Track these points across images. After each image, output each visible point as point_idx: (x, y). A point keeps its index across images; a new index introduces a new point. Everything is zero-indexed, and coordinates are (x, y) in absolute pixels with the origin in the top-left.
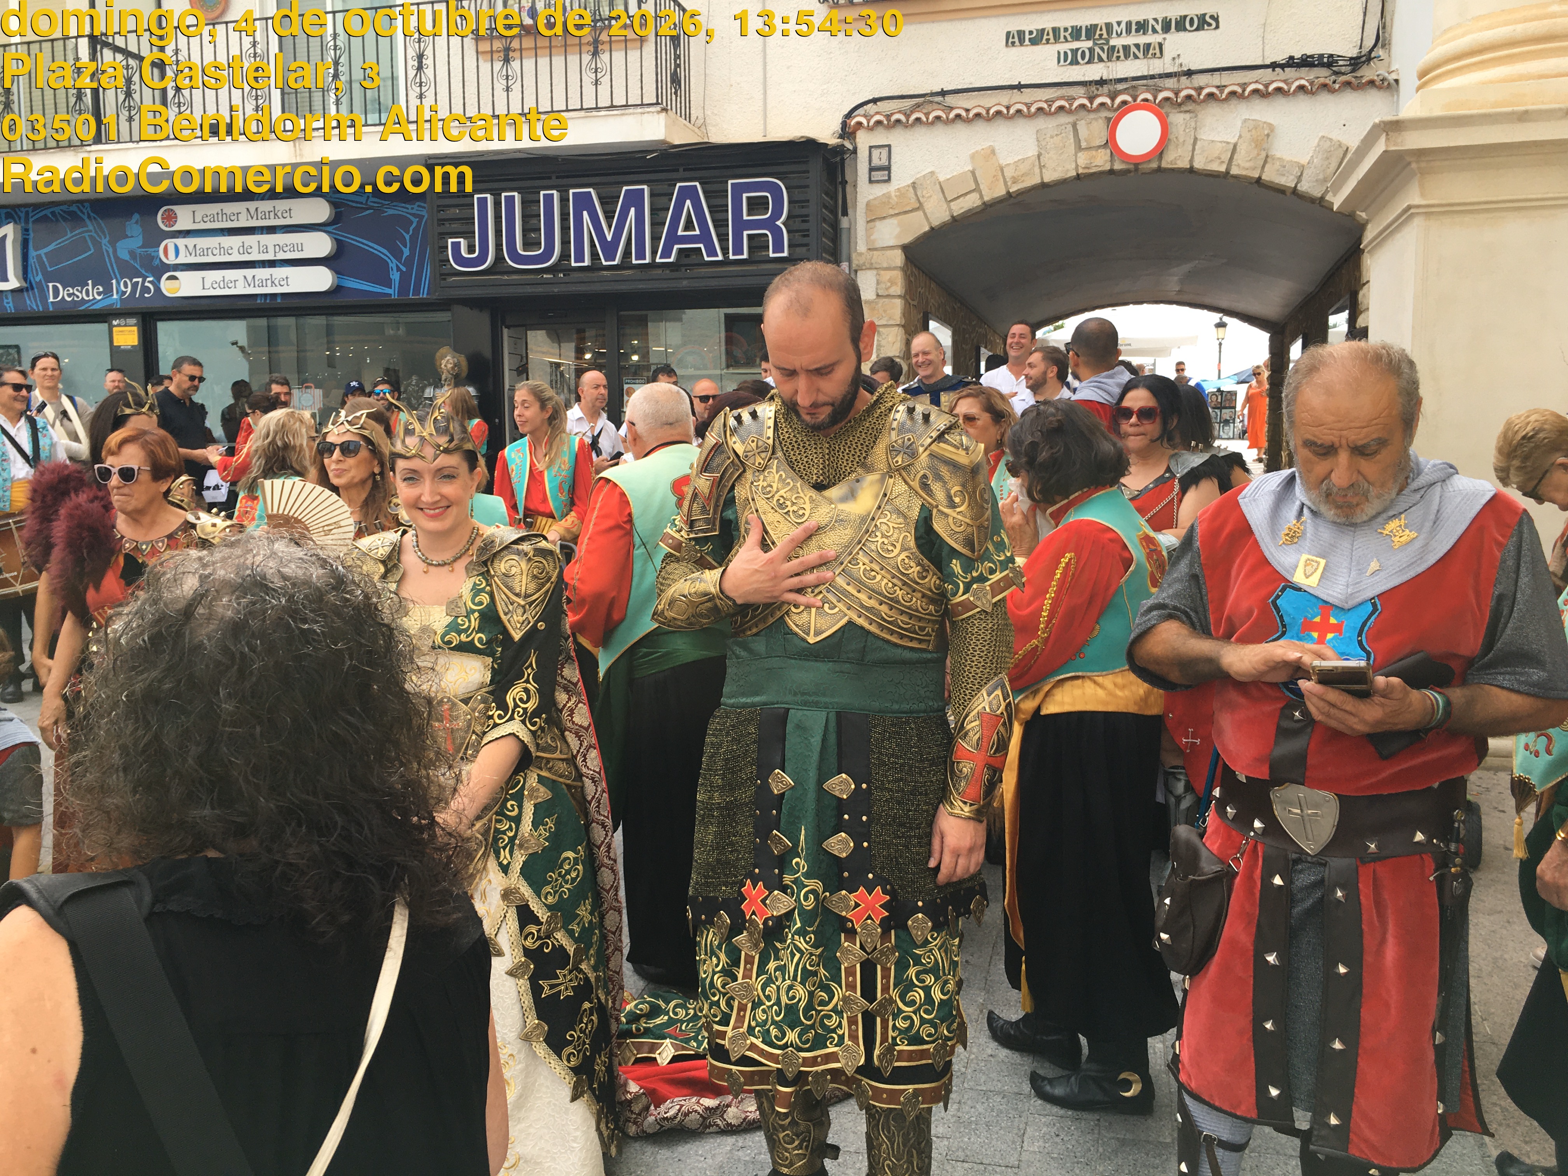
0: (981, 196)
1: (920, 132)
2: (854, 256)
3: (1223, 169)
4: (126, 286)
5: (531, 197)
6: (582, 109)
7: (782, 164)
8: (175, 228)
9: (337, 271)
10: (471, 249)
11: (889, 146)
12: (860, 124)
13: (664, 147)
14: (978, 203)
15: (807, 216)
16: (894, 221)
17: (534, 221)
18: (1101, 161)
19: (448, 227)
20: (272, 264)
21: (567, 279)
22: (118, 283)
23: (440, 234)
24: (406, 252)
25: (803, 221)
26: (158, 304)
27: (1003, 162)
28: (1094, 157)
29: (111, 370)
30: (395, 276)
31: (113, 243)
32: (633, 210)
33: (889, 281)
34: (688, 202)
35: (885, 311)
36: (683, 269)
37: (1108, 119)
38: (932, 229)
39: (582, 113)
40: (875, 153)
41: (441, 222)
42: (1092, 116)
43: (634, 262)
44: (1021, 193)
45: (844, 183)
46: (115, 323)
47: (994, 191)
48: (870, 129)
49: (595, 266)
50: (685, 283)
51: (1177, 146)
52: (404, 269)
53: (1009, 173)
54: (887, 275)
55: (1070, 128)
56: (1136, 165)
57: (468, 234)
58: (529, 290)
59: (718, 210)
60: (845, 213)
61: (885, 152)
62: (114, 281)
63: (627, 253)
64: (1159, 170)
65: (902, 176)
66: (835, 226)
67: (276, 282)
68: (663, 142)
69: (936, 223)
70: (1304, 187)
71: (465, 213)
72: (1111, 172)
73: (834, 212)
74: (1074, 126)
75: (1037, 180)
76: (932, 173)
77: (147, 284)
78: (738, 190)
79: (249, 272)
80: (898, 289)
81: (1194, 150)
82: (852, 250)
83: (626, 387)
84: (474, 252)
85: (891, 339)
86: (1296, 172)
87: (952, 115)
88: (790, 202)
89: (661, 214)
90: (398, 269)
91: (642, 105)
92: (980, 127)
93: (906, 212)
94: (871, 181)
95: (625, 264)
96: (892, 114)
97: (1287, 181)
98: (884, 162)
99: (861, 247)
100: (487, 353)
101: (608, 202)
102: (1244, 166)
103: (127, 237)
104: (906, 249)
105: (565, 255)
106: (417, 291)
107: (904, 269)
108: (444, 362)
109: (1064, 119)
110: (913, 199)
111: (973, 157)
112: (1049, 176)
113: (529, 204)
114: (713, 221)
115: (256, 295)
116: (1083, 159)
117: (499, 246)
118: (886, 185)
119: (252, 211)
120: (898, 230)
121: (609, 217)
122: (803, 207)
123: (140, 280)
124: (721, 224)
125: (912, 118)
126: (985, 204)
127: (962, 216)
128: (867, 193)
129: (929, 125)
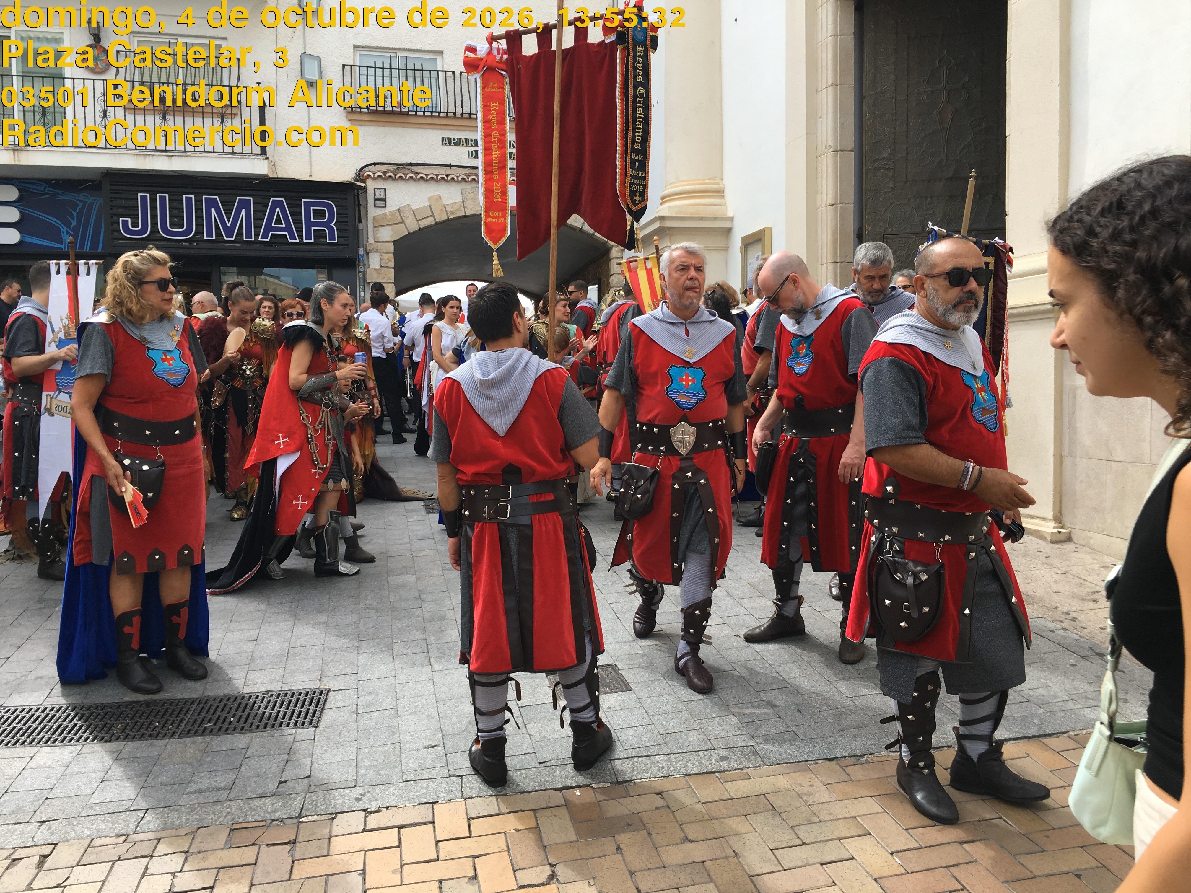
0: (435, 219)
1: (401, 184)
2: (367, 245)
5: (177, 198)
6: (214, 152)
7: (329, 193)
9: (23, 232)
10: (135, 224)
11: (385, 189)
12: (369, 176)
13: (263, 177)
14: (434, 222)
15: (346, 222)
16: (389, 228)
17: (179, 213)
21: (200, 246)
23: (115, 214)
24: (74, 223)
25: (345, 224)
27: (446, 203)
30: (65, 237)
32: (243, 211)
33: (387, 259)
34: (278, 209)
35: (385, 275)
36: (275, 245)
38: (410, 233)
39: (216, 155)
40: (377, 192)
43: (244, 239)
44: (454, 219)
45: (359, 205)
47: (441, 217)
48: (374, 179)
49: (218, 240)
50: (275, 253)
52: (72, 233)
53: (449, 209)
54: (386, 256)
57: (134, 216)
59: (296, 215)
60: (360, 222)
61: (382, 191)
63: (240, 234)
65: (393, 204)
68: (265, 175)
69: (411, 231)
71: (132, 203)
75: (463, 214)
76: (409, 205)
78: (308, 205)
82: (366, 241)
84: (137, 227)
87: (419, 177)
88: (337, 214)
89: (261, 214)
90: (68, 233)
92: (433, 185)
93: (395, 224)
94: (375, 206)
95: (239, 240)
96: (388, 172)
97: (579, 225)
98: (383, 197)
99: (371, 240)
101: (228, 205)
105: (199, 232)
107: (395, 253)
110: (399, 218)
111: (430, 199)
112: (469, 212)
113: (176, 201)
114: (293, 220)
117: (154, 224)
118: (383, 209)
120: (391, 233)
121: (229, 213)
122: (344, 217)
124: (298, 222)
125: (398, 176)
126: (436, 223)
127: (425, 228)
128: (373, 212)
129: (407, 180)
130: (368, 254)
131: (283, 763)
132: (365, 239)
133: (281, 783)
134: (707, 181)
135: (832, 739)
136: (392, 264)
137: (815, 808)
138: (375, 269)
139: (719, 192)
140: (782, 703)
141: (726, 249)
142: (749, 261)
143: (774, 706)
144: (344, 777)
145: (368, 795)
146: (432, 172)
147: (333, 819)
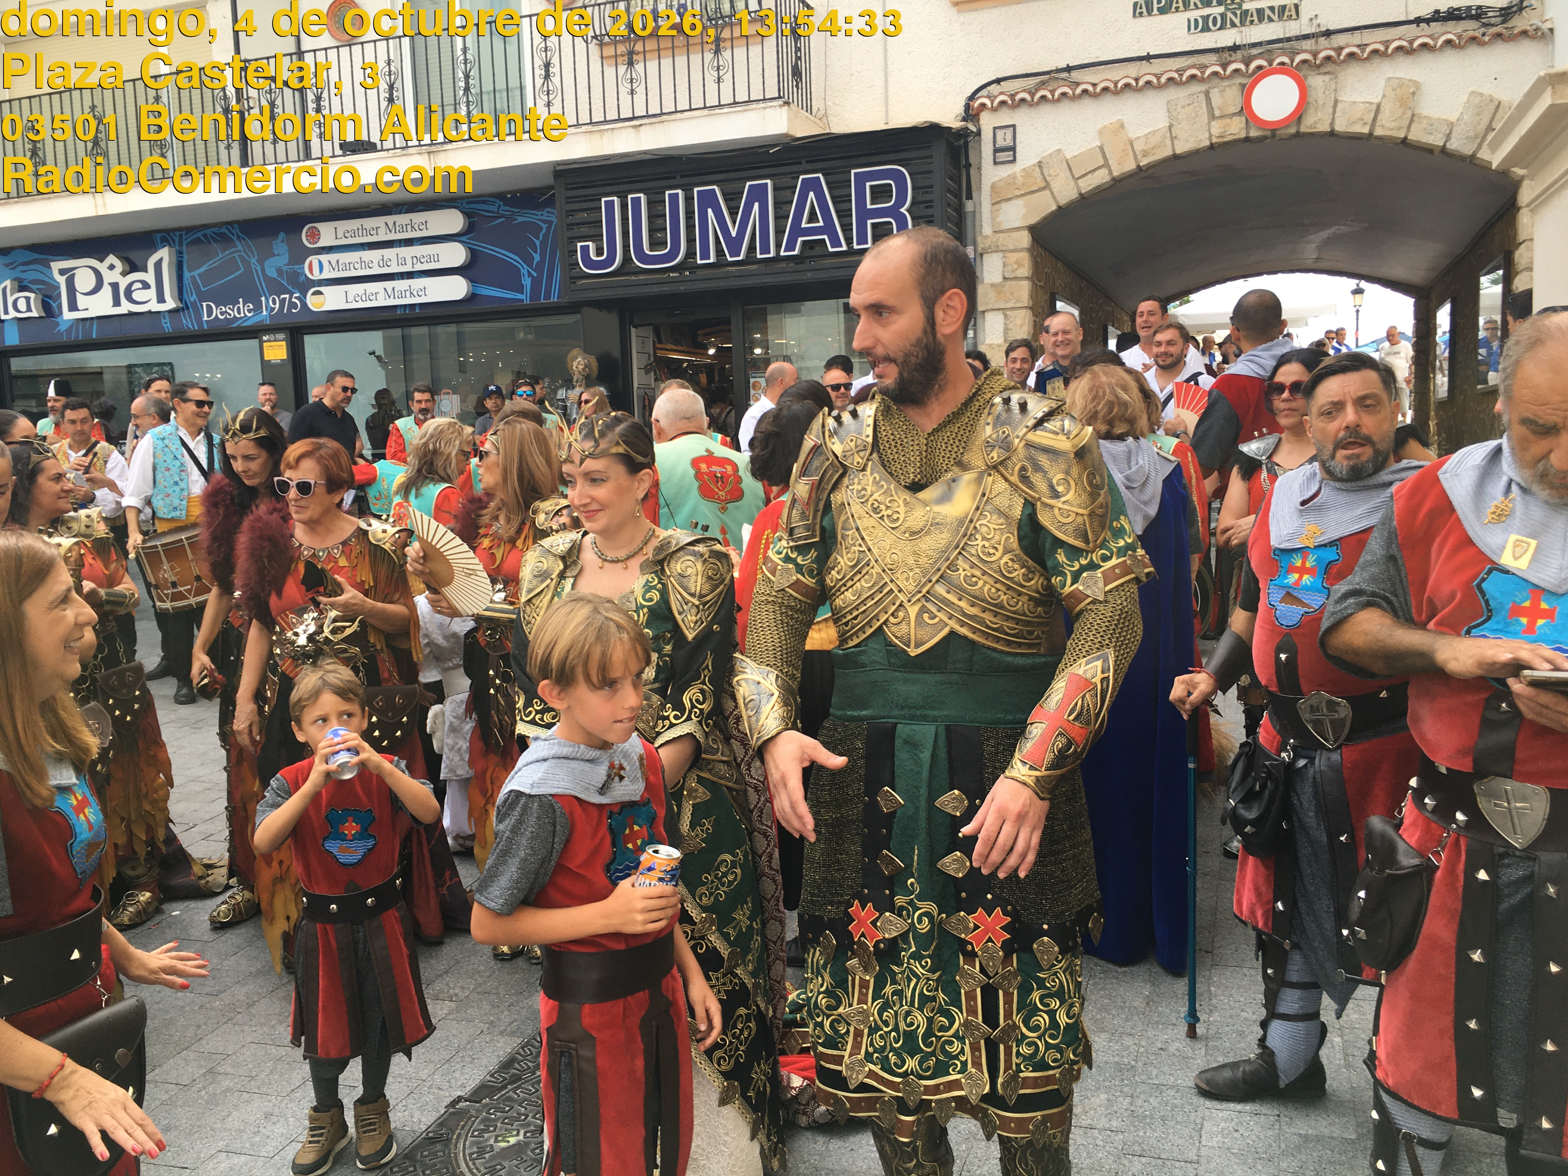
0: (1110, 172)
1: (1045, 108)
2: (979, 239)
3: (1366, 130)
4: (274, 303)
5: (658, 197)
6: (705, 107)
7: (904, 150)
8: (319, 245)
9: (471, 280)
10: (599, 252)
11: (1014, 126)
12: (983, 105)
13: (786, 140)
14: (1107, 178)
15: (931, 201)
16: (1020, 202)
17: (660, 221)
18: (1236, 129)
19: (577, 231)
20: (410, 275)
21: (693, 277)
22: (267, 300)
23: (569, 238)
24: (537, 257)
25: (927, 207)
26: (305, 319)
27: (1132, 136)
28: (1229, 125)
29: (263, 384)
30: (527, 282)
31: (261, 262)
32: (756, 205)
33: (1016, 263)
34: (811, 194)
35: (1012, 294)
36: (808, 261)
37: (1243, 86)
38: (1060, 207)
39: (706, 112)
40: (1000, 134)
41: (570, 226)
42: (1226, 83)
43: (759, 256)
44: (1152, 166)
45: (968, 166)
46: (265, 338)
47: (1122, 165)
48: (994, 110)
49: (721, 262)
50: (809, 275)
51: (1316, 109)
52: (535, 274)
53: (1139, 147)
54: (1013, 257)
55: (1202, 97)
56: (1273, 131)
57: (596, 237)
58: (656, 289)
59: (841, 201)
60: (969, 197)
61: (1009, 132)
62: (263, 299)
63: (752, 248)
64: (1298, 135)
65: (1027, 156)
66: (960, 210)
67: (415, 293)
68: (786, 135)
69: (1063, 201)
70: (1453, 145)
71: (593, 217)
72: (1247, 139)
73: (958, 196)
74: (1207, 94)
75: (1167, 152)
76: (1059, 151)
77: (294, 300)
78: (861, 179)
79: (389, 285)
80: (1025, 270)
81: (1334, 112)
82: (978, 233)
83: (752, 380)
84: (602, 254)
85: (1018, 322)
86: (1445, 129)
87: (1078, 91)
88: (914, 189)
89: (785, 207)
90: (530, 274)
91: (765, 99)
92: (1108, 102)
93: (1032, 192)
94: (995, 163)
95: (750, 258)
96: (1018, 92)
97: (1435, 140)
98: (1009, 142)
99: (987, 230)
100: (616, 353)
101: (732, 199)
102: (1388, 127)
103: (274, 255)
104: (1033, 229)
105: (691, 253)
106: (548, 295)
107: (1031, 250)
108: (575, 364)
109: (1196, 88)
110: (1040, 179)
111: (1101, 132)
112: (1182, 148)
113: (655, 204)
114: (837, 212)
115: (395, 307)
116: (1217, 128)
117: (626, 247)
118: (1011, 165)
119: (391, 225)
120: (1024, 210)
121: (733, 213)
122: (926, 193)
123: (287, 296)
124: (845, 215)
125: (1038, 96)
126: (1117, 180)
127: (1091, 193)
128: (992, 175)
129: (1055, 102)
130: (981, 255)
132: (978, 229)
138: (993, 285)
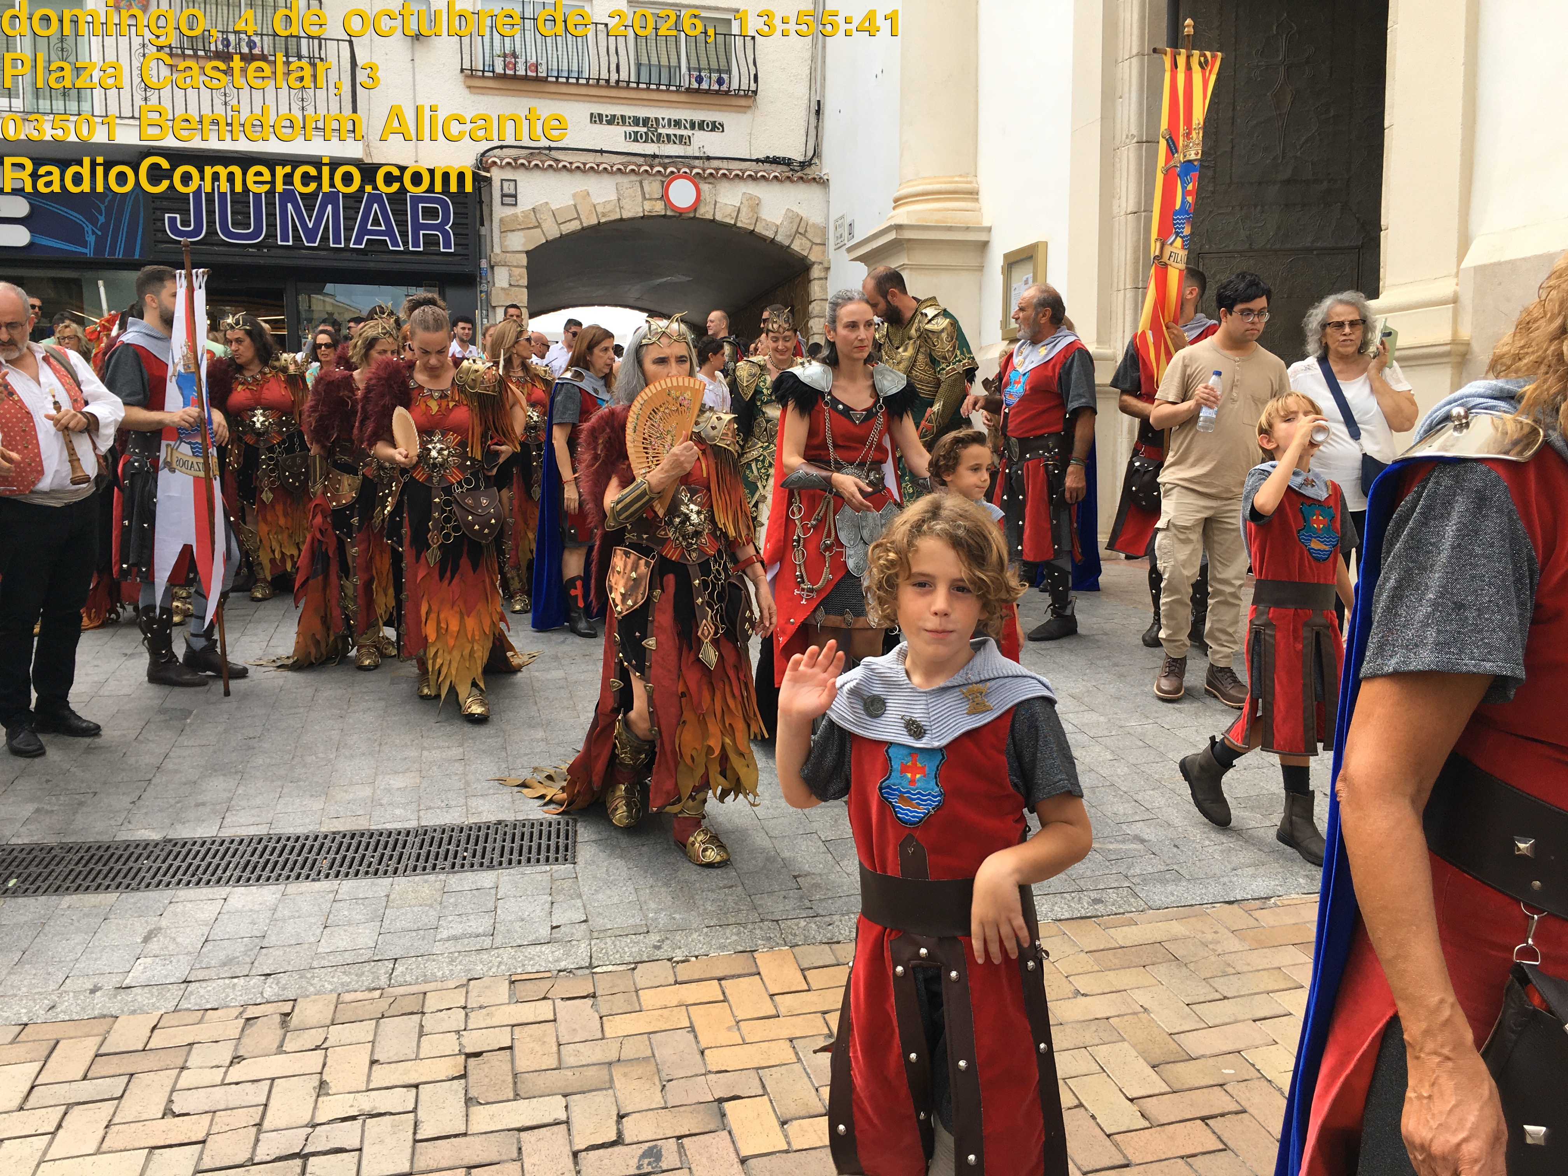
0: (581, 223)
1: (537, 174)
2: (491, 256)
3: (732, 222)
9: (33, 231)
10: (186, 223)
11: (516, 181)
12: (494, 163)
14: (580, 227)
15: (465, 224)
16: (521, 233)
17: (244, 207)
18: (659, 208)
19: (164, 204)
21: (273, 254)
23: (153, 208)
25: (463, 228)
27: (596, 202)
28: (655, 205)
30: (91, 239)
32: (327, 206)
33: (519, 275)
34: (375, 205)
36: (372, 254)
37: (663, 182)
38: (548, 241)
40: (506, 184)
41: (156, 199)
42: (652, 178)
43: (331, 245)
44: (606, 223)
45: (481, 202)
47: (590, 220)
48: (501, 167)
49: (298, 246)
50: (371, 264)
51: (705, 205)
52: (99, 233)
53: (600, 209)
54: (517, 271)
55: (638, 184)
56: (681, 214)
57: (185, 212)
58: (238, 260)
59: (400, 214)
60: (482, 224)
61: (512, 184)
63: (325, 238)
64: (695, 218)
65: (525, 203)
68: (359, 160)
69: (550, 238)
70: (779, 238)
72: (664, 216)
74: (641, 183)
75: (617, 216)
76: (547, 203)
78: (415, 201)
81: (715, 208)
82: (490, 251)
84: (189, 226)
86: (774, 229)
87: (560, 165)
88: (454, 213)
89: (353, 212)
90: (94, 232)
92: (578, 176)
93: (529, 229)
94: (503, 204)
95: (324, 246)
96: (519, 158)
97: (770, 234)
98: (512, 191)
99: (497, 250)
101: (308, 199)
102: (744, 222)
105: (271, 235)
107: (527, 268)
109: (634, 178)
110: (534, 220)
111: (574, 195)
112: (626, 215)
114: (396, 221)
116: (648, 206)
117: (211, 223)
118: (514, 207)
120: (523, 240)
121: (310, 210)
122: (463, 217)
124: (402, 224)
125: (533, 163)
126: (583, 229)
127: (567, 235)
128: (500, 212)
129: (544, 169)
130: (492, 267)
131: (548, 905)
132: (489, 248)
133: (553, 928)
134: (957, 179)
135: (1226, 879)
136: (524, 282)
137: (1227, 957)
138: (502, 289)
139: (971, 193)
140: (1152, 838)
141: (981, 268)
142: (1014, 286)
143: (1143, 841)
144: (631, 921)
145: (669, 942)
146: (578, 159)
147: (634, 969)
